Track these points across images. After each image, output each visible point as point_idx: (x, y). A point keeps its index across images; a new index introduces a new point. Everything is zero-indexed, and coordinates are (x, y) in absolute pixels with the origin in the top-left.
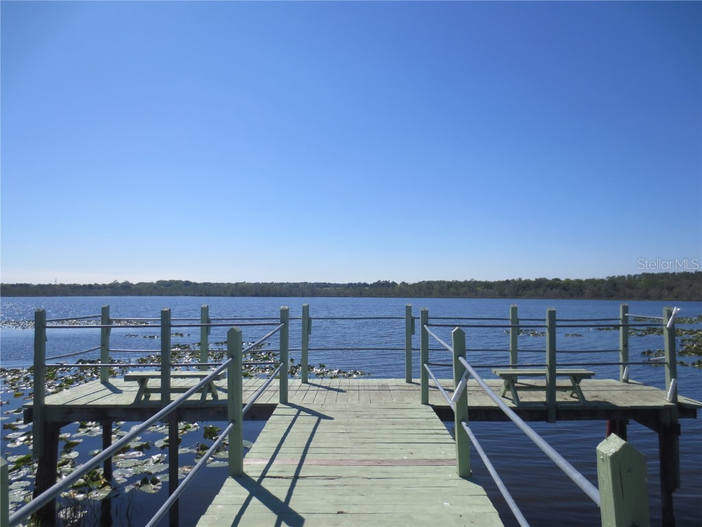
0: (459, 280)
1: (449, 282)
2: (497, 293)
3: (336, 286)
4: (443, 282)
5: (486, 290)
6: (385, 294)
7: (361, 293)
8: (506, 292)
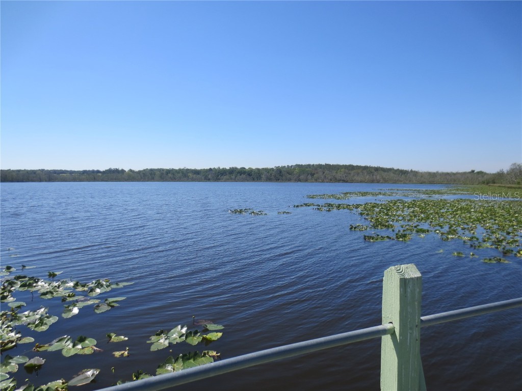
0: (174, 168)
1: (167, 170)
2: (203, 178)
3: (71, 172)
4: (163, 170)
5: (195, 175)
6: (116, 179)
7: (95, 179)
8: (210, 177)
